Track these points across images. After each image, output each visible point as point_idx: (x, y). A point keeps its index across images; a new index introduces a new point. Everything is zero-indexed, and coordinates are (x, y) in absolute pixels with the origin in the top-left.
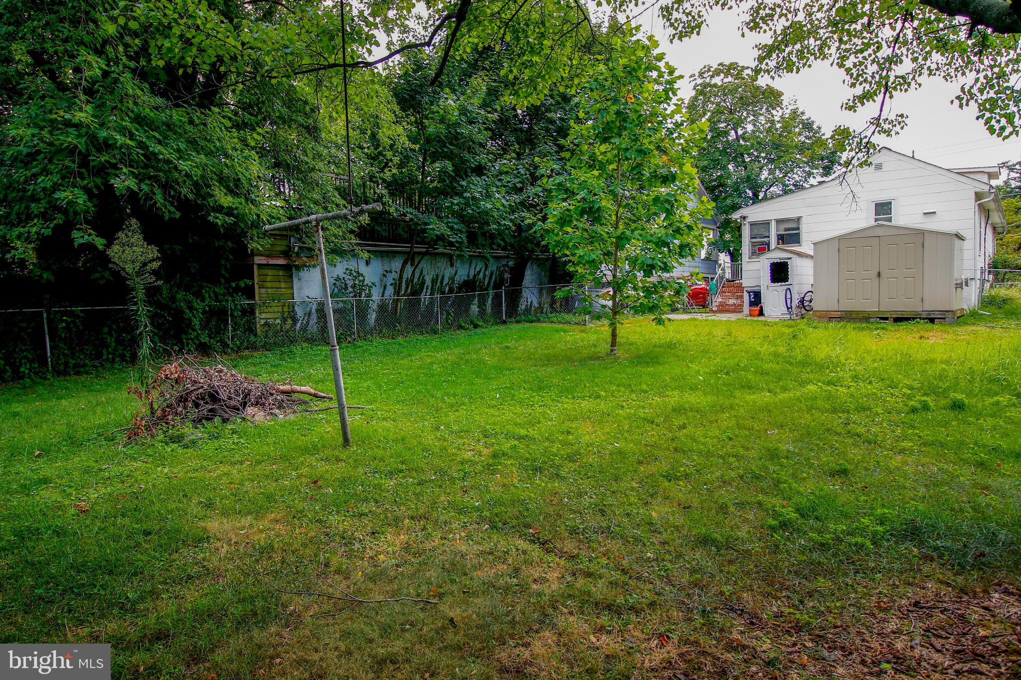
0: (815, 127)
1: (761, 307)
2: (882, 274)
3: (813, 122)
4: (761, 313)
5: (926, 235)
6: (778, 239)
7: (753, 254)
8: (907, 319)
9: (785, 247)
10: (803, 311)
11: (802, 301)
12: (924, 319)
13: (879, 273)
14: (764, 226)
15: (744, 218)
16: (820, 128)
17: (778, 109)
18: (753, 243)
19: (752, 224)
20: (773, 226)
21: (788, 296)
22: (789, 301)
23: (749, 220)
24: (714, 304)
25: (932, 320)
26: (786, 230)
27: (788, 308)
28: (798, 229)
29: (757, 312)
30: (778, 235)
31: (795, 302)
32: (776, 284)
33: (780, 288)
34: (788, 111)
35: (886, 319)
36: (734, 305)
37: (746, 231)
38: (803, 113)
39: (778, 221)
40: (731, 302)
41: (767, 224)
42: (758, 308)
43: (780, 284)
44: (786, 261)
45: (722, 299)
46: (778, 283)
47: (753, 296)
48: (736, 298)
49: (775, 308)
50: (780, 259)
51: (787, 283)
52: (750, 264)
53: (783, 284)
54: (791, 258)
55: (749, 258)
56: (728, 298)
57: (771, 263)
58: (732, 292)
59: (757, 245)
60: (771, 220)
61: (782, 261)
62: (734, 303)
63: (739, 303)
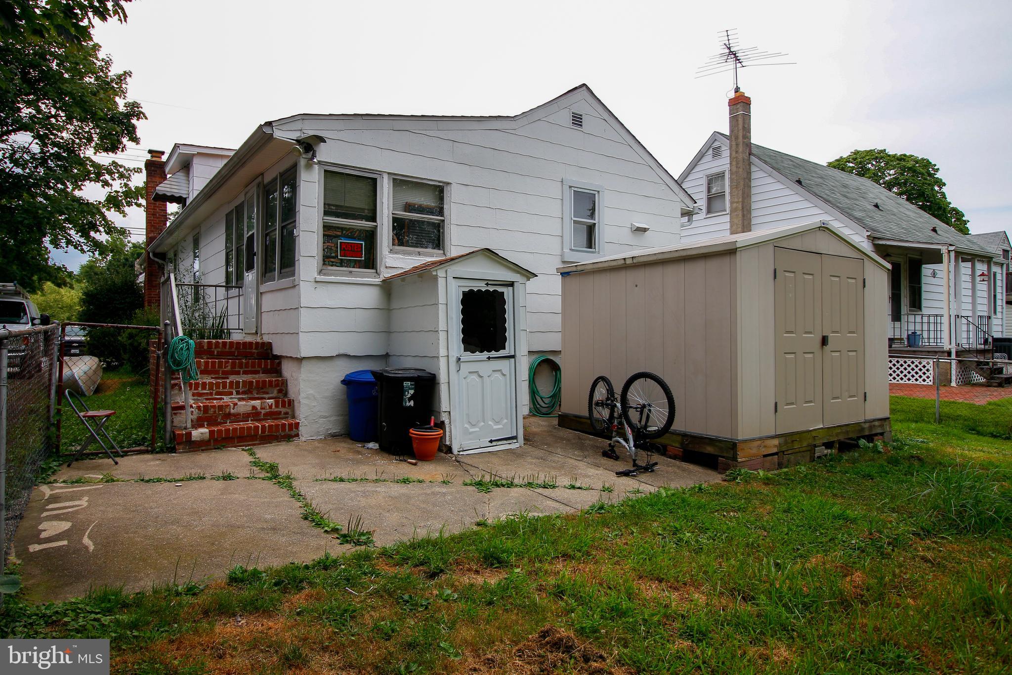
4: (441, 446)
6: (393, 230)
7: (326, 261)
13: (824, 338)
14: (363, 184)
15: (309, 146)
18: (327, 227)
19: (331, 173)
20: (386, 189)
23: (324, 157)
30: (394, 220)
32: (478, 356)
33: (484, 363)
35: (832, 445)
36: (254, 414)
37: (311, 188)
39: (400, 182)
40: (247, 404)
41: (371, 183)
43: (486, 354)
44: (500, 289)
45: (194, 395)
46: (482, 352)
47: (412, 392)
48: (244, 393)
49: (473, 426)
50: (487, 284)
51: (502, 353)
52: (322, 290)
53: (493, 354)
54: (511, 284)
55: (320, 272)
56: (218, 393)
57: (464, 293)
58: (217, 372)
59: (337, 237)
60: (380, 173)
61: (491, 289)
62: (254, 408)
63: (271, 407)
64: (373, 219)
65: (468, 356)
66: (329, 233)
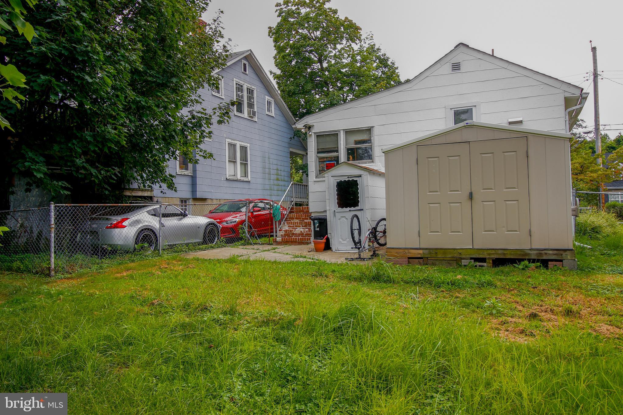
0: (389, 63)
1: (328, 239)
2: (474, 196)
3: (388, 58)
4: (327, 247)
5: (531, 138)
6: (348, 154)
7: (321, 171)
8: (513, 261)
9: (356, 162)
10: (376, 245)
11: (374, 232)
12: (534, 261)
13: (471, 194)
14: (332, 137)
15: (309, 128)
16: (393, 64)
17: (358, 42)
18: (320, 158)
19: (319, 136)
20: (342, 137)
21: (356, 226)
22: (356, 233)
23: (316, 130)
24: (280, 233)
25: (545, 263)
26: (357, 142)
27: (355, 243)
28: (369, 141)
29: (323, 246)
30: (348, 150)
31: (366, 233)
32: (345, 209)
33: (348, 213)
34: (367, 46)
35: (483, 260)
36: (302, 234)
37: (312, 144)
38: (378, 49)
39: (348, 132)
40: (299, 230)
41: (335, 135)
42: (324, 240)
43: (348, 209)
44: (355, 179)
45: (288, 226)
46: (346, 207)
47: (318, 224)
48: (304, 226)
49: (344, 240)
50: (348, 177)
51: (357, 208)
52: (317, 185)
53: (352, 208)
54: (360, 176)
55: (316, 177)
56: (296, 226)
57: (337, 182)
58: (300, 219)
59: (325, 161)
60: (339, 131)
61: (351, 179)
62: (301, 232)
63: (307, 232)
64: (337, 151)
65: (340, 209)
66: (321, 160)
